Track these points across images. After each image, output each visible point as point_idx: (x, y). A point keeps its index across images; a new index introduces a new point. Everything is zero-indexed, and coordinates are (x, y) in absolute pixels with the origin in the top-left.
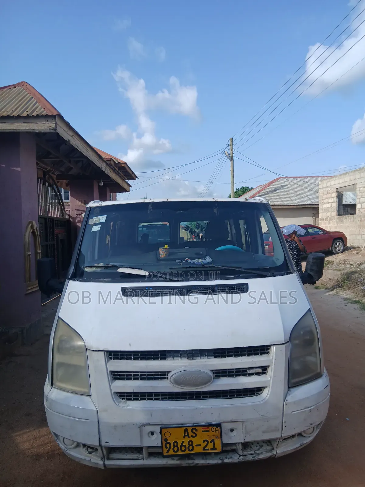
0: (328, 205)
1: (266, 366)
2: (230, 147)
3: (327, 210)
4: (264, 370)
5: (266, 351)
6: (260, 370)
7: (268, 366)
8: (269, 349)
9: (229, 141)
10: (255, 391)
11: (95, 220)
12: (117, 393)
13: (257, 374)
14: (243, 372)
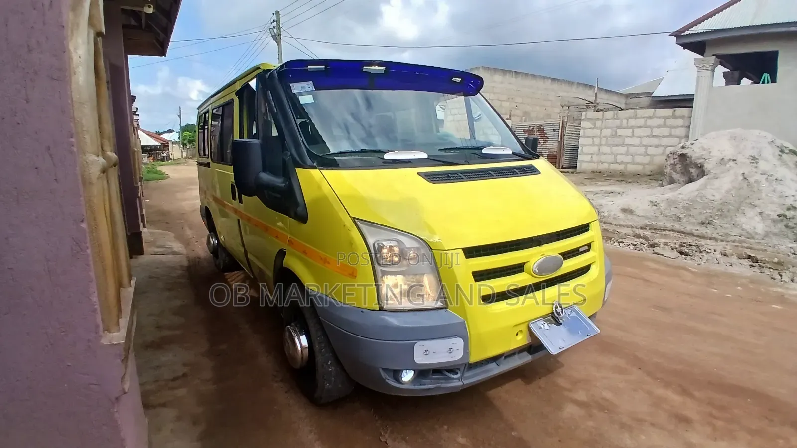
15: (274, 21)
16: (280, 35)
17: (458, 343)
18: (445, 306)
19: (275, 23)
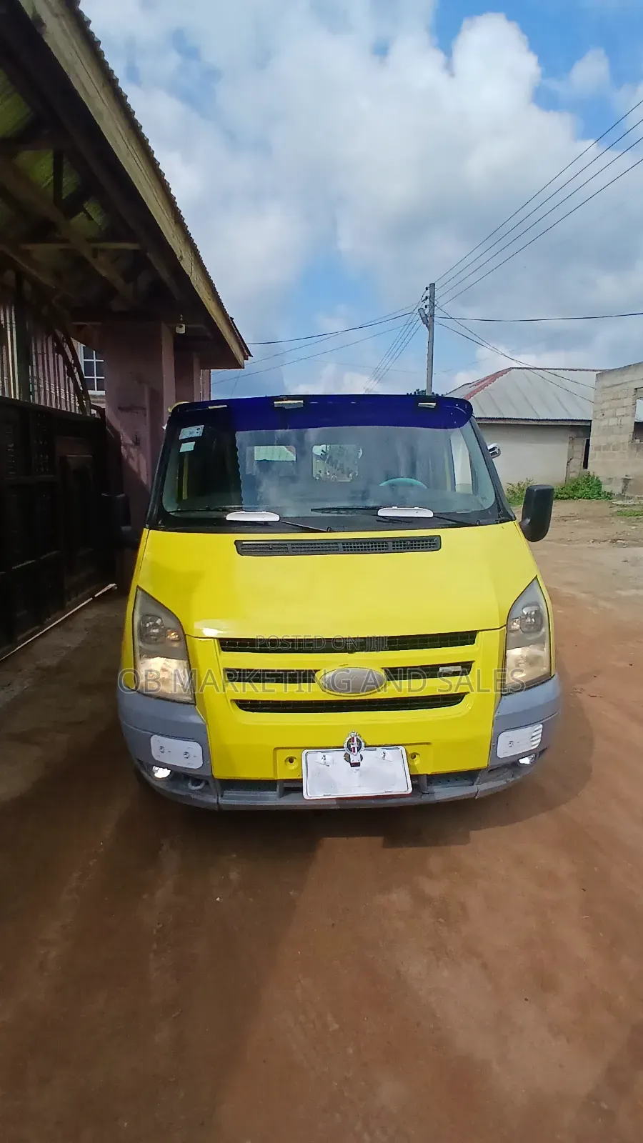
0: (613, 421)
1: (469, 662)
2: (427, 302)
3: (609, 430)
4: (466, 667)
5: (469, 640)
6: (459, 668)
7: (472, 662)
8: (474, 637)
9: (427, 289)
10: (452, 700)
11: (186, 433)
12: (236, 701)
13: (456, 674)
14: (431, 671)
15: (427, 298)
16: (433, 316)
17: (195, 748)
18: (193, 702)
19: (428, 300)
